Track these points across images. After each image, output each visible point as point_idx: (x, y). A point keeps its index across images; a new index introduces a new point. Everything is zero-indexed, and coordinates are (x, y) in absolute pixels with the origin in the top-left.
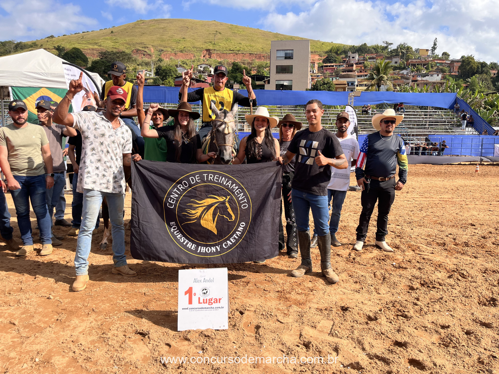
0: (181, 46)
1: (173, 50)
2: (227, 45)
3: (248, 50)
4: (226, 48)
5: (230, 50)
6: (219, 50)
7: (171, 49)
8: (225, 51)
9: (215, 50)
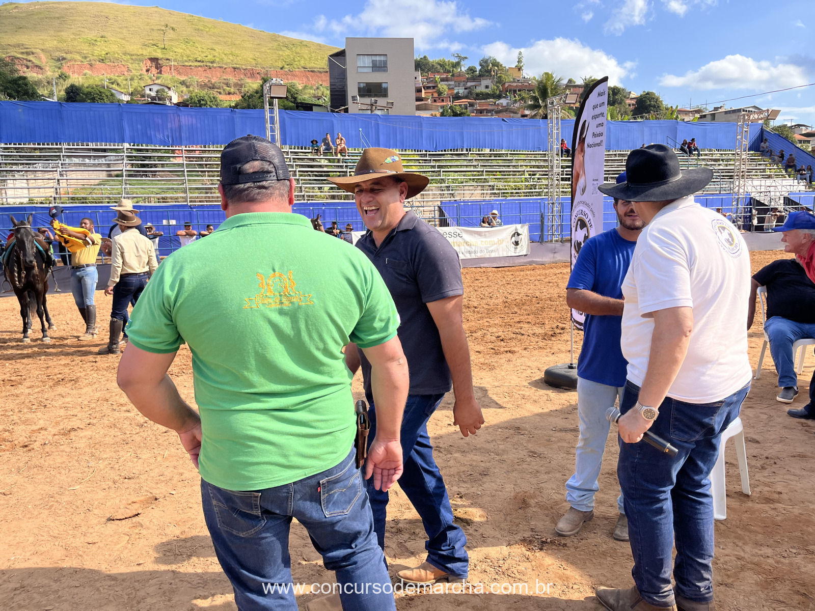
0: (99, 51)
1: (85, 58)
2: (188, 52)
3: (229, 61)
4: (188, 57)
5: (196, 61)
6: (175, 60)
7: (83, 57)
8: (186, 61)
9: (167, 59)
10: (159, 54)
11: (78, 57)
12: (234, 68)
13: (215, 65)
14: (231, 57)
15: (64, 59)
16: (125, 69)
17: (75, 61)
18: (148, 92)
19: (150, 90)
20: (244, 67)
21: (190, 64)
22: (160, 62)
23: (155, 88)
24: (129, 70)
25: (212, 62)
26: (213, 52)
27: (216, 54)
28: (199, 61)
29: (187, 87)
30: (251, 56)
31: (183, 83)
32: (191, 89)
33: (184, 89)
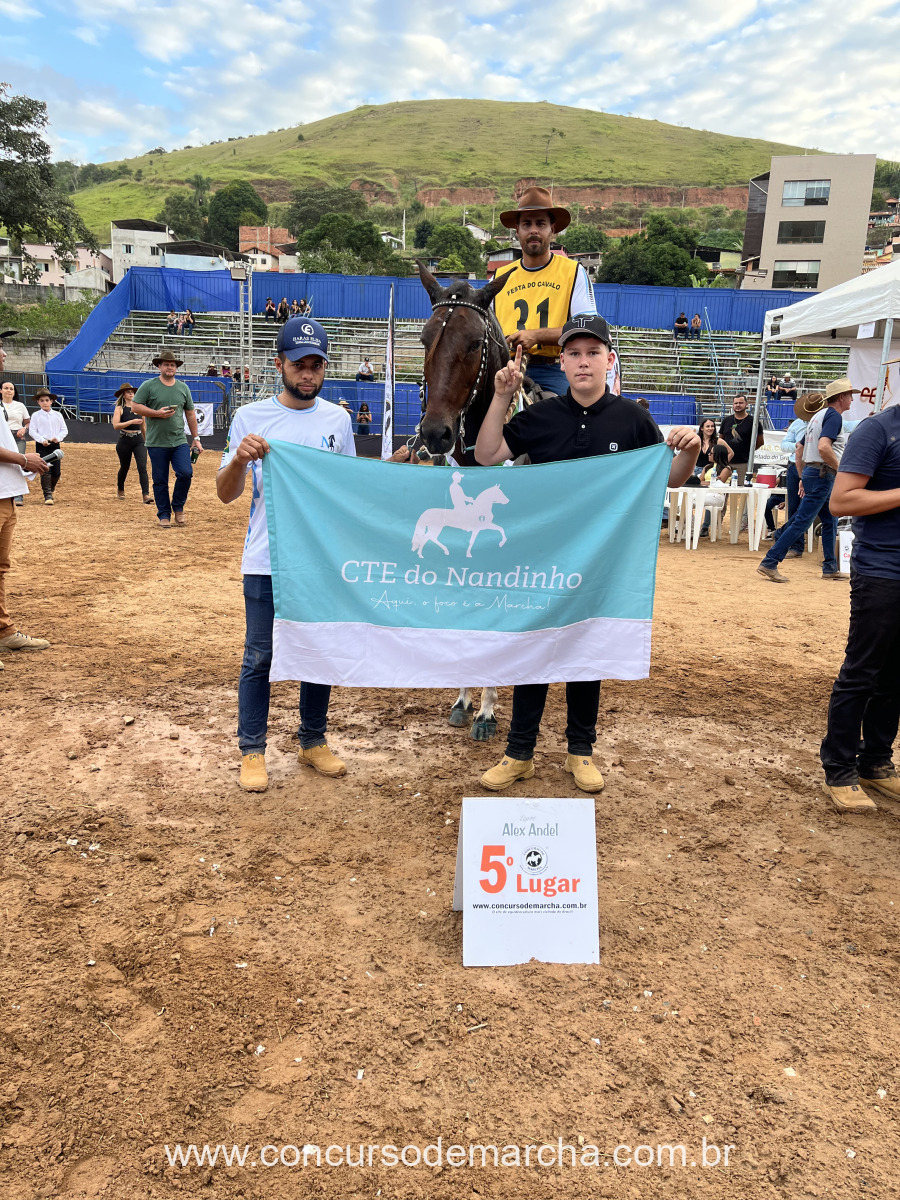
0: (465, 171)
2: (577, 167)
3: (631, 178)
4: (575, 174)
6: (559, 179)
7: (442, 180)
10: (538, 173)
11: (437, 180)
12: (635, 187)
17: (433, 185)
20: (649, 185)
21: (576, 184)
24: (496, 197)
25: (605, 181)
26: (610, 165)
27: (615, 169)
30: (665, 169)
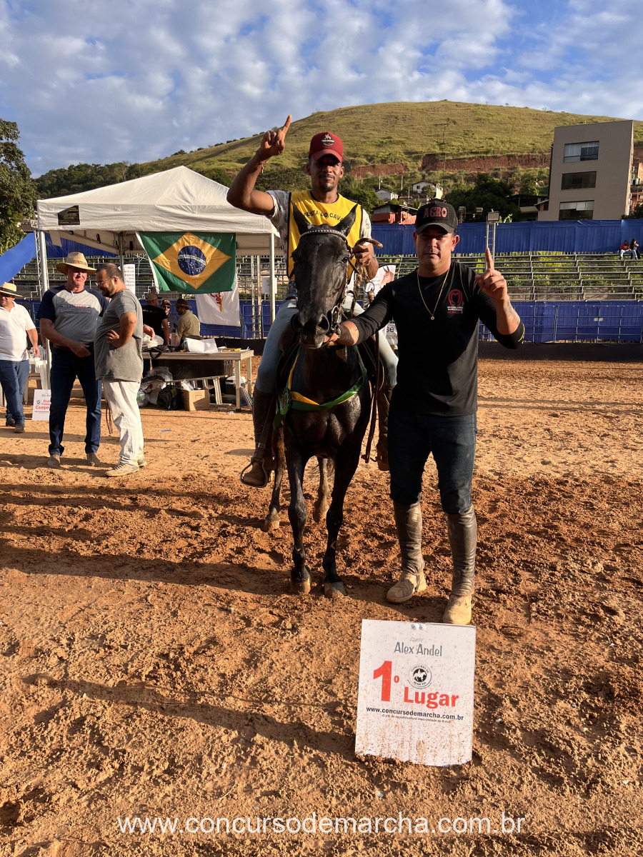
0: (383, 153)
1: (371, 160)
2: (466, 144)
3: (505, 149)
4: (464, 149)
5: (472, 153)
6: (451, 154)
7: (367, 159)
8: (461, 154)
9: (443, 154)
10: (437, 150)
11: (365, 160)
12: (509, 157)
13: (489, 155)
14: (508, 145)
15: (353, 162)
16: (402, 168)
17: (361, 163)
18: (415, 188)
19: (418, 187)
20: (519, 154)
21: (466, 156)
22: (437, 157)
23: (422, 185)
24: (406, 168)
25: (487, 152)
26: (491, 141)
27: (494, 144)
28: (474, 153)
29: (455, 181)
30: (531, 141)
31: (451, 177)
32: (459, 183)
33: (451, 183)
